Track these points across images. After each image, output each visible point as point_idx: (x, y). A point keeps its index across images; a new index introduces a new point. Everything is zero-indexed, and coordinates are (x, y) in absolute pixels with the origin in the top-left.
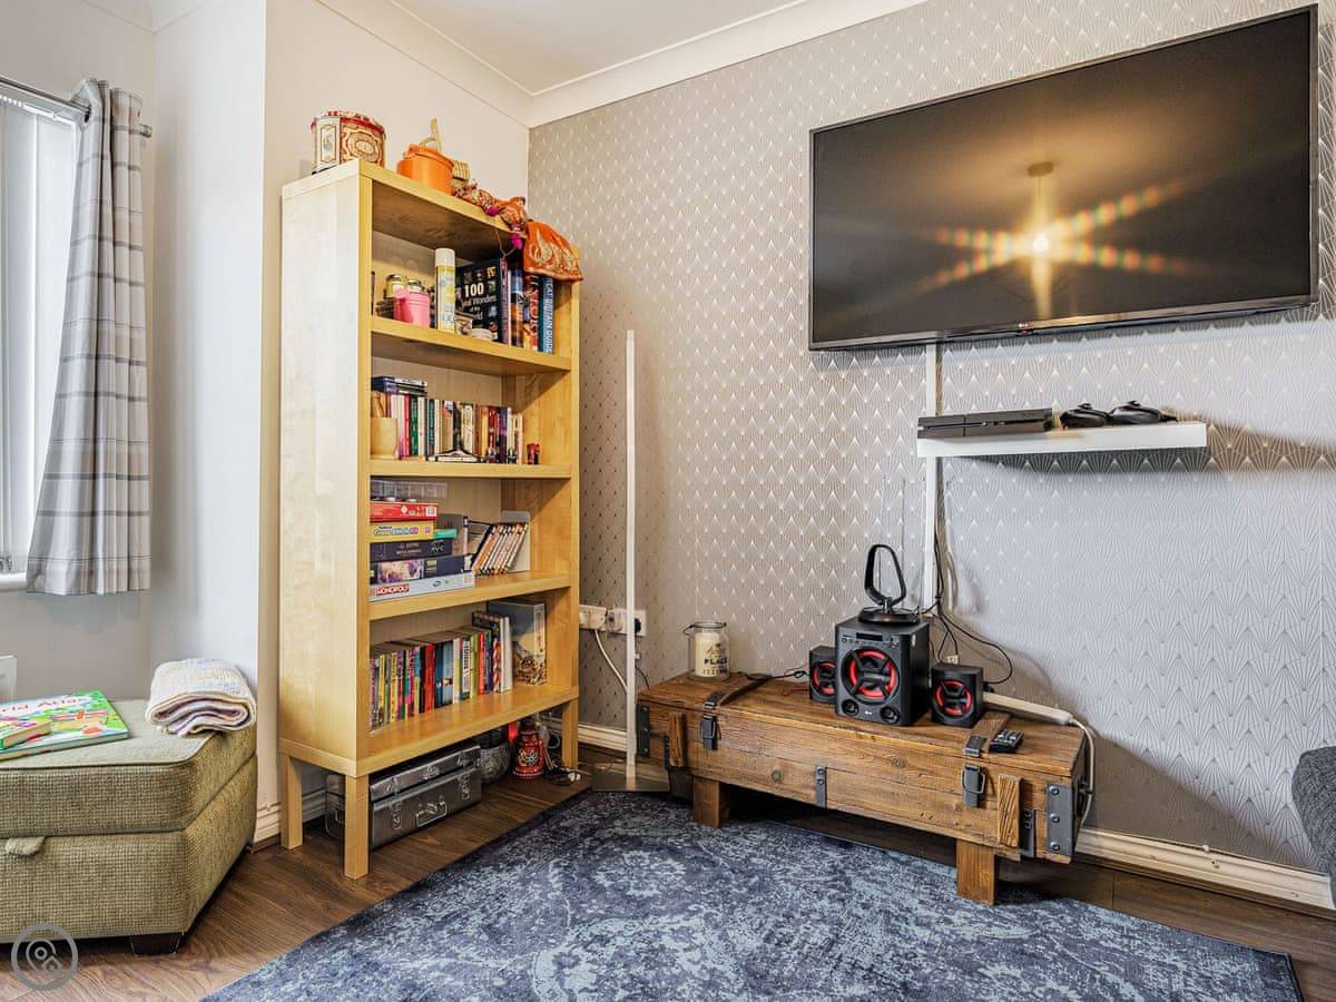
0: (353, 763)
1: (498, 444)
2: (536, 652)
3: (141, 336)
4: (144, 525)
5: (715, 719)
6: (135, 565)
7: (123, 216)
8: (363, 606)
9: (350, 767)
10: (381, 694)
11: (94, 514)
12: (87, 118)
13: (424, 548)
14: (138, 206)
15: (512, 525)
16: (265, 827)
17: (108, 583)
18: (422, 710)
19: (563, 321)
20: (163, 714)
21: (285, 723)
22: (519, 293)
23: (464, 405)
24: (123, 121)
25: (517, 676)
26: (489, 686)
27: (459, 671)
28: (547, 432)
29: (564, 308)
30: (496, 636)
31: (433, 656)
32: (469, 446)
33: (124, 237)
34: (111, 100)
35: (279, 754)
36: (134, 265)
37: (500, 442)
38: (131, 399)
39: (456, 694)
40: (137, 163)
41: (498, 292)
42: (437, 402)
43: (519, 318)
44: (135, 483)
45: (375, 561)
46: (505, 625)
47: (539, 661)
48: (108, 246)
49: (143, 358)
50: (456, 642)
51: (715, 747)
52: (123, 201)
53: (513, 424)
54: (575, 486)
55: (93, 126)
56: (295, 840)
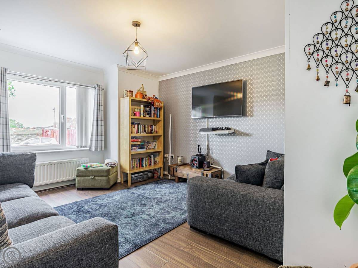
0: (129, 172)
1: (151, 131)
2: (157, 160)
3: (103, 117)
4: (103, 142)
5: (177, 168)
6: (102, 147)
7: (100, 102)
8: (130, 152)
9: (128, 172)
10: (134, 164)
11: (97, 140)
12: (96, 89)
13: (139, 145)
14: (102, 100)
15: (154, 142)
16: (119, 181)
17: (99, 149)
18: (140, 167)
19: (161, 113)
20: (106, 164)
21: (121, 167)
22: (154, 109)
23: (146, 125)
24: (100, 89)
25: (154, 164)
26: (150, 165)
27: (145, 162)
28: (159, 129)
29: (161, 111)
30: (151, 158)
31: (141, 160)
32: (147, 131)
33: (101, 104)
34: (99, 86)
35: (120, 171)
36: (102, 108)
37: (152, 130)
38: (102, 125)
39: (145, 166)
40: (102, 94)
41: (150, 109)
42: (142, 125)
43: (154, 113)
44: (102, 136)
45: (131, 147)
46: (152, 156)
47: (158, 162)
48: (99, 106)
49: (103, 120)
50: (145, 158)
51: (177, 172)
52: (100, 100)
53: (154, 127)
54: (163, 137)
55: (97, 90)
56: (122, 182)
